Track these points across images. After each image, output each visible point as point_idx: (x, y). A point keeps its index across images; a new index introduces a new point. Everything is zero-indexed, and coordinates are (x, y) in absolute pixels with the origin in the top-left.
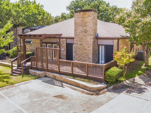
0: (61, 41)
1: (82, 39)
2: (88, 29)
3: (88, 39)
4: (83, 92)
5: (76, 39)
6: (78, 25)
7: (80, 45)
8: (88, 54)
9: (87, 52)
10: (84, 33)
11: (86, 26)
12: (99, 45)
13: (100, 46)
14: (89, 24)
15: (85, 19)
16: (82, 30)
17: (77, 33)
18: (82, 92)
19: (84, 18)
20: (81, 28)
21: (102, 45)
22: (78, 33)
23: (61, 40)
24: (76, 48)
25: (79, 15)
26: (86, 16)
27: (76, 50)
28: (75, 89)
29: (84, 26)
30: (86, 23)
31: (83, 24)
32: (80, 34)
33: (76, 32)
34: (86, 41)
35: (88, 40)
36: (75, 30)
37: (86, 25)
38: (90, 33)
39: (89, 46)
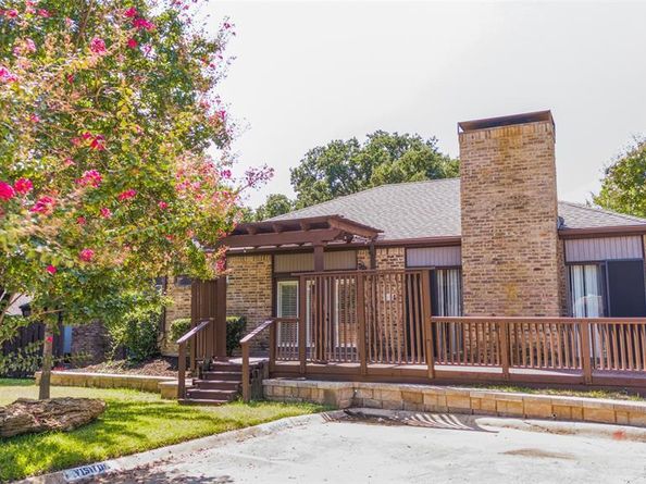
0: (379, 259)
1: (500, 236)
2: (529, 193)
3: (535, 236)
4: (619, 435)
5: (472, 240)
6: (482, 180)
7: (493, 263)
8: (533, 300)
9: (534, 292)
10: (513, 213)
11: (521, 181)
12: (570, 265)
13: (577, 271)
14: (533, 171)
15: (512, 152)
16: (499, 197)
17: (473, 215)
18: (614, 438)
19: (509, 150)
20: (493, 190)
21: (583, 264)
22: (479, 215)
23: (381, 254)
24: (474, 279)
25: (483, 137)
26: (520, 140)
27: (474, 286)
28: (561, 432)
29: (511, 181)
30: (518, 168)
31: (506, 174)
32: (492, 218)
33: (472, 211)
34: (525, 244)
35: (534, 240)
36: (466, 202)
37: (518, 176)
38: (541, 210)
39: (538, 265)
